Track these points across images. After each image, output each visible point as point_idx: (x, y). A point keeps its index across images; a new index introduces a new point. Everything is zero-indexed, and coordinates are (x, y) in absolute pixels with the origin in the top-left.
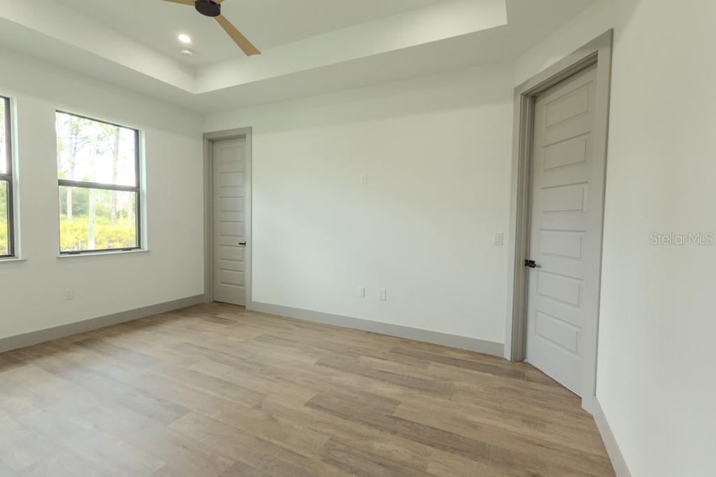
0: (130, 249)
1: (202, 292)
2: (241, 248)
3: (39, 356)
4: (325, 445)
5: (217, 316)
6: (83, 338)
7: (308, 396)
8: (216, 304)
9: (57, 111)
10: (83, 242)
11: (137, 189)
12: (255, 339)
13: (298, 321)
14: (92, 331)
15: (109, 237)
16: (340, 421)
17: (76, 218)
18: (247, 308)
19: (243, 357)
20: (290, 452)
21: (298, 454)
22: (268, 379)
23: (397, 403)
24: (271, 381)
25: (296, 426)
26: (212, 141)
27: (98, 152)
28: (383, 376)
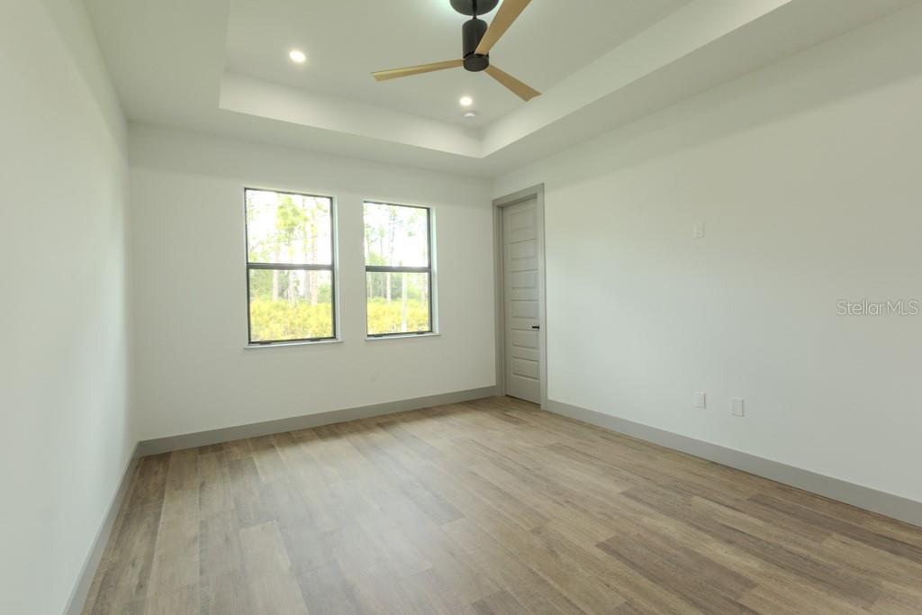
0: (423, 333)
1: (494, 384)
2: (534, 332)
3: (351, 432)
4: (617, 608)
5: (508, 413)
6: (385, 420)
7: (604, 534)
8: (508, 400)
9: (365, 202)
10: (398, 325)
11: (429, 269)
12: (546, 447)
13: (604, 431)
14: (392, 415)
15: (419, 320)
16: (645, 583)
17: (395, 302)
18: (543, 407)
19: (529, 467)
20: (568, 601)
21: (578, 609)
22: (554, 501)
23: (749, 584)
24: (558, 503)
25: (580, 570)
26: (502, 207)
27: (410, 234)
28: (729, 536)
